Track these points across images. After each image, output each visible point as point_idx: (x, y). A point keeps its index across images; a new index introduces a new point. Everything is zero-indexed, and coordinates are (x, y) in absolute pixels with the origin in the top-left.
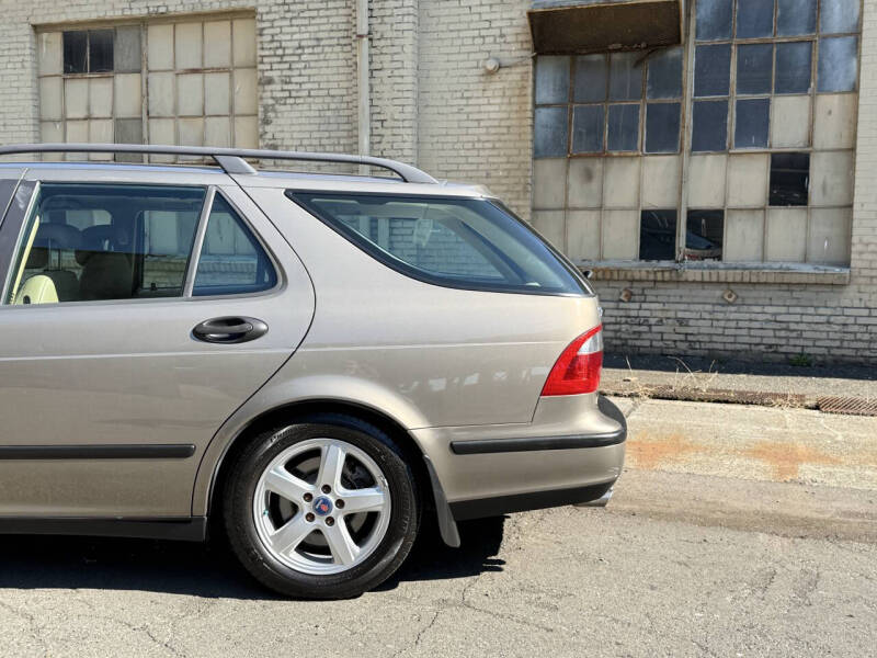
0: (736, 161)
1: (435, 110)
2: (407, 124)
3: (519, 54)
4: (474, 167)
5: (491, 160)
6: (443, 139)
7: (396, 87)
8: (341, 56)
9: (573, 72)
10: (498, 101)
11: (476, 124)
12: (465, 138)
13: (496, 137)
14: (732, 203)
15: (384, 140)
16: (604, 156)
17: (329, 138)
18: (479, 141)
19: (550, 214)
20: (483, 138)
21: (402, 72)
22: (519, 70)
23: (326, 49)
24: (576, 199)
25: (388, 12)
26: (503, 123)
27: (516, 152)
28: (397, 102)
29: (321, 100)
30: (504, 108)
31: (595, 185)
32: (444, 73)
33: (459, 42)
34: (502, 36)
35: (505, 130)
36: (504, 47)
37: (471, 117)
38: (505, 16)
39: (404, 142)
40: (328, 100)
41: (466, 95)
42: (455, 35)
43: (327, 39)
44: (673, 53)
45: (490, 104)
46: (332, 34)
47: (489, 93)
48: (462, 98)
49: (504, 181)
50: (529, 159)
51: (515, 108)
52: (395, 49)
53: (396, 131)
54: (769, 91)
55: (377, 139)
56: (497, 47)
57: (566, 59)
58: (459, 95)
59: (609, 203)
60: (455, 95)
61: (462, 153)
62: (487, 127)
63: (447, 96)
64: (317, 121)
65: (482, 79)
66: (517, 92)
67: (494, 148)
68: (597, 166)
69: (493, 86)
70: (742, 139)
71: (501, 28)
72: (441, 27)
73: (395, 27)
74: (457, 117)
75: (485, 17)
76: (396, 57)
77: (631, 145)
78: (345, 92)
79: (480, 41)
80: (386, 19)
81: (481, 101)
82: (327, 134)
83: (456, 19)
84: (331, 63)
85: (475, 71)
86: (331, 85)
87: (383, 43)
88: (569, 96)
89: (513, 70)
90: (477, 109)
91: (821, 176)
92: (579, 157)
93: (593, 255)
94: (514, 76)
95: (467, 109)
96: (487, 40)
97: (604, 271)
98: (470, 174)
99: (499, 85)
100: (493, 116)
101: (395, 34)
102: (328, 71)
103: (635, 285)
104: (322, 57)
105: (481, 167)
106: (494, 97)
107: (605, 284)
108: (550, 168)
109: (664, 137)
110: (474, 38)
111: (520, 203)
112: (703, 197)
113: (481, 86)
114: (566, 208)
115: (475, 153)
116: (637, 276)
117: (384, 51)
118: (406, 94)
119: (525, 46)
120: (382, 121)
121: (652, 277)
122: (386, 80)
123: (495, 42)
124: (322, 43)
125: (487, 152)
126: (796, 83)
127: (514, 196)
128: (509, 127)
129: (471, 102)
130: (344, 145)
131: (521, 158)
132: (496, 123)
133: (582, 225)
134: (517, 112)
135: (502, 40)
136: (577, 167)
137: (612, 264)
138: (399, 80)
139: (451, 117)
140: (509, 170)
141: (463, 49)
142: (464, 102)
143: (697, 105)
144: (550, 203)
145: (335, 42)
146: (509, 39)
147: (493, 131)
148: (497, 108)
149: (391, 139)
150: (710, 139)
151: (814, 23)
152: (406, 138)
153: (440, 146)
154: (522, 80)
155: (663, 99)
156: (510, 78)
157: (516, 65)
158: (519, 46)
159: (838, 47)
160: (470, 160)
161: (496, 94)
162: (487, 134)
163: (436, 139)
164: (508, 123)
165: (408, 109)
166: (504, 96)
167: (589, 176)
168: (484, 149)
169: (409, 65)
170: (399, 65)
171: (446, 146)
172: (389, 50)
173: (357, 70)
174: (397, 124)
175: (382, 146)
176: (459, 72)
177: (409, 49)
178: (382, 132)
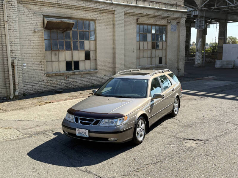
0: (80, 52)
1: (22, 39)
2: (18, 43)
3: (40, 28)
4: (33, 53)
5: (37, 51)
6: (25, 46)
7: (15, 34)
9: (51, 33)
11: (32, 43)
12: (30, 46)
13: (37, 46)
14: (80, 60)
15: (13, 46)
16: (58, 50)
19: (49, 62)
20: (34, 46)
21: (16, 30)
22: (41, 32)
24: (54, 59)
25: (11, 16)
26: (39, 43)
27: (42, 50)
28: (15, 37)
30: (39, 40)
31: (57, 56)
32: (24, 31)
33: (27, 24)
34: (37, 24)
35: (39, 45)
36: (37, 26)
37: (31, 41)
38: (37, 20)
39: (18, 47)
41: (30, 36)
42: (26, 23)
44: (68, 31)
45: (35, 39)
47: (35, 36)
48: (29, 37)
49: (40, 56)
50: (45, 51)
51: (41, 40)
52: (14, 25)
53: (16, 44)
54: (84, 40)
55: (11, 46)
57: (49, 30)
58: (28, 36)
59: (60, 60)
60: (27, 36)
61: (30, 49)
62: (35, 44)
63: (25, 36)
65: (33, 33)
66: (41, 37)
67: (37, 49)
68: (57, 52)
69: (36, 35)
70: (81, 49)
71: (36, 22)
72: (22, 20)
73: (13, 20)
74: (28, 41)
75: (32, 19)
76: (14, 27)
77: (63, 49)
79: (32, 25)
80: (11, 18)
81: (33, 38)
83: (26, 19)
85: (31, 31)
87: (10, 23)
88: (50, 39)
89: (40, 32)
90: (32, 40)
91: (92, 55)
92: (54, 51)
93: (58, 70)
94: (40, 33)
95: (30, 40)
96: (34, 25)
97: (62, 74)
98: (32, 54)
100: (36, 41)
101: (13, 21)
103: (67, 76)
105: (35, 53)
106: (36, 37)
107: (62, 76)
108: (48, 53)
109: (68, 48)
110: (30, 24)
111: (44, 60)
112: (76, 59)
113: (33, 35)
114: (52, 61)
115: (33, 50)
116: (68, 74)
117: (11, 25)
118: (17, 36)
119: (42, 27)
120: (12, 42)
121: (70, 74)
122: (12, 32)
125: (35, 50)
126: (88, 39)
127: (43, 59)
128: (40, 44)
129: (31, 38)
131: (43, 51)
132: (37, 43)
133: (55, 64)
134: (41, 41)
135: (37, 25)
136: (53, 53)
137: (61, 72)
138: (15, 32)
139: (26, 41)
140: (41, 53)
141: (28, 26)
142: (29, 38)
143: (73, 41)
144: (49, 60)
146: (39, 25)
147: (37, 45)
148: (37, 40)
149: (15, 46)
150: (76, 48)
152: (18, 46)
153: (24, 48)
154: (42, 34)
155: (67, 40)
156: (39, 33)
157: (41, 31)
158: (41, 27)
159: (92, 33)
160: (32, 51)
161: (37, 37)
162: (35, 45)
163: (23, 46)
164: (40, 43)
165: (18, 39)
166: (38, 37)
167: (56, 55)
168: (35, 49)
169: (18, 29)
170: (15, 29)
171: (26, 48)
172: (12, 25)
173: (5, 29)
174: (15, 43)
175: (12, 48)
176: (28, 31)
177: (17, 25)
178: (12, 44)
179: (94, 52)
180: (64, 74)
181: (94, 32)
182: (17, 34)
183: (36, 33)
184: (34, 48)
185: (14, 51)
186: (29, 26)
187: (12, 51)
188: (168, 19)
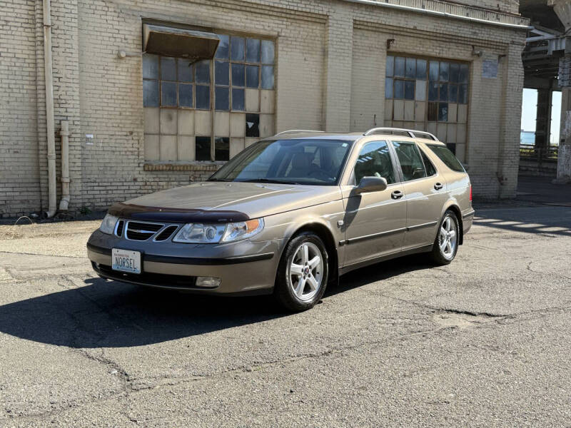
0: (233, 115)
1: (88, 74)
2: (75, 81)
3: (134, 50)
4: (112, 109)
5: (122, 106)
6: (92, 91)
7: (68, 59)
8: (24, 34)
9: (160, 63)
10: (125, 74)
11: (112, 85)
12: (106, 93)
13: (124, 94)
14: (232, 135)
15: (61, 89)
16: (177, 108)
17: (16, 84)
18: (114, 95)
19: (151, 136)
20: (117, 93)
21: (71, 50)
22: (136, 59)
23: (12, 28)
24: (164, 130)
25: (62, 14)
26: (128, 86)
27: (135, 103)
28: (68, 67)
29: (9, 59)
30: (128, 78)
31: (174, 122)
32: (93, 54)
34: (125, 39)
35: (129, 90)
36: (126, 45)
37: (110, 81)
38: (127, 28)
39: (73, 91)
40: (14, 60)
41: (106, 68)
42: (99, 34)
43: (13, 22)
44: (206, 62)
45: (120, 75)
46: (17, 20)
47: (119, 69)
48: (104, 69)
49: (130, 118)
50: (142, 107)
51: (135, 79)
52: (67, 37)
53: (68, 85)
54: (244, 85)
55: (57, 88)
56: (123, 44)
57: (156, 56)
58: (102, 67)
59: (180, 133)
60: (100, 67)
61: (106, 100)
62: (119, 88)
63: (95, 67)
64: (7, 72)
65: (115, 61)
66: (135, 71)
67: (123, 100)
68: (174, 113)
69: (121, 65)
70: (235, 107)
71: (125, 35)
72: (90, 28)
73: (66, 24)
74: (101, 80)
75: (115, 27)
76: (67, 41)
77: (189, 104)
78: (27, 57)
79: (113, 40)
80: (60, 18)
81: (115, 73)
82: (14, 82)
83: (99, 25)
84: (16, 38)
85: (111, 56)
86: (16, 51)
87: (58, 31)
88: (158, 78)
89: (132, 59)
90: (112, 77)
91: (264, 125)
92: (166, 108)
93: (174, 158)
94: (133, 61)
95: (107, 76)
96: (118, 40)
97: (184, 166)
98: (110, 113)
99: (125, 66)
100: (122, 82)
101: (67, 28)
102: (15, 42)
103: (197, 173)
104: (9, 32)
105: (117, 109)
106: (122, 71)
107: (182, 173)
108: (152, 112)
109: (203, 103)
110: (109, 37)
111: (139, 130)
112: (221, 132)
113: (115, 64)
114: (160, 134)
115: (113, 101)
116: (198, 169)
117: (60, 36)
118: (74, 64)
119: (138, 47)
120: (59, 78)
121: (205, 169)
122: (61, 54)
123: (121, 42)
124: (9, 24)
125: (120, 102)
126: (255, 83)
127: (135, 126)
128: (131, 89)
129: (109, 72)
130: (27, 89)
131: (138, 107)
132: (124, 86)
133: (168, 142)
134: (135, 81)
135: (126, 41)
136: (164, 113)
137: (182, 163)
138: (70, 55)
139: (97, 79)
140: (132, 112)
141: (104, 43)
142: (105, 72)
143: (216, 88)
144: (152, 131)
145: (19, 25)
146: (130, 42)
147: (122, 90)
148: (124, 78)
149: (67, 89)
150: (222, 106)
151: (259, 57)
152: (75, 89)
153: (91, 95)
154: (138, 64)
155: (202, 84)
156: (131, 62)
157: (134, 56)
158: (135, 46)
159: (268, 70)
160: (110, 105)
161: (124, 70)
162: (119, 91)
163: (88, 91)
164: (131, 86)
165: (75, 73)
166: (128, 71)
167: (170, 118)
168: (118, 99)
169: (76, 47)
170: (69, 46)
171: (95, 96)
172: (63, 37)
173: (43, 46)
174: (69, 80)
175: (59, 93)
176: (101, 55)
177: (75, 38)
178: (59, 84)
179: (270, 117)
180: (187, 166)
181: (272, 67)
182: (75, 60)
183: (123, 61)
184: (115, 97)
185: (63, 101)
186: (106, 43)
187: (60, 101)
188: (473, 46)
